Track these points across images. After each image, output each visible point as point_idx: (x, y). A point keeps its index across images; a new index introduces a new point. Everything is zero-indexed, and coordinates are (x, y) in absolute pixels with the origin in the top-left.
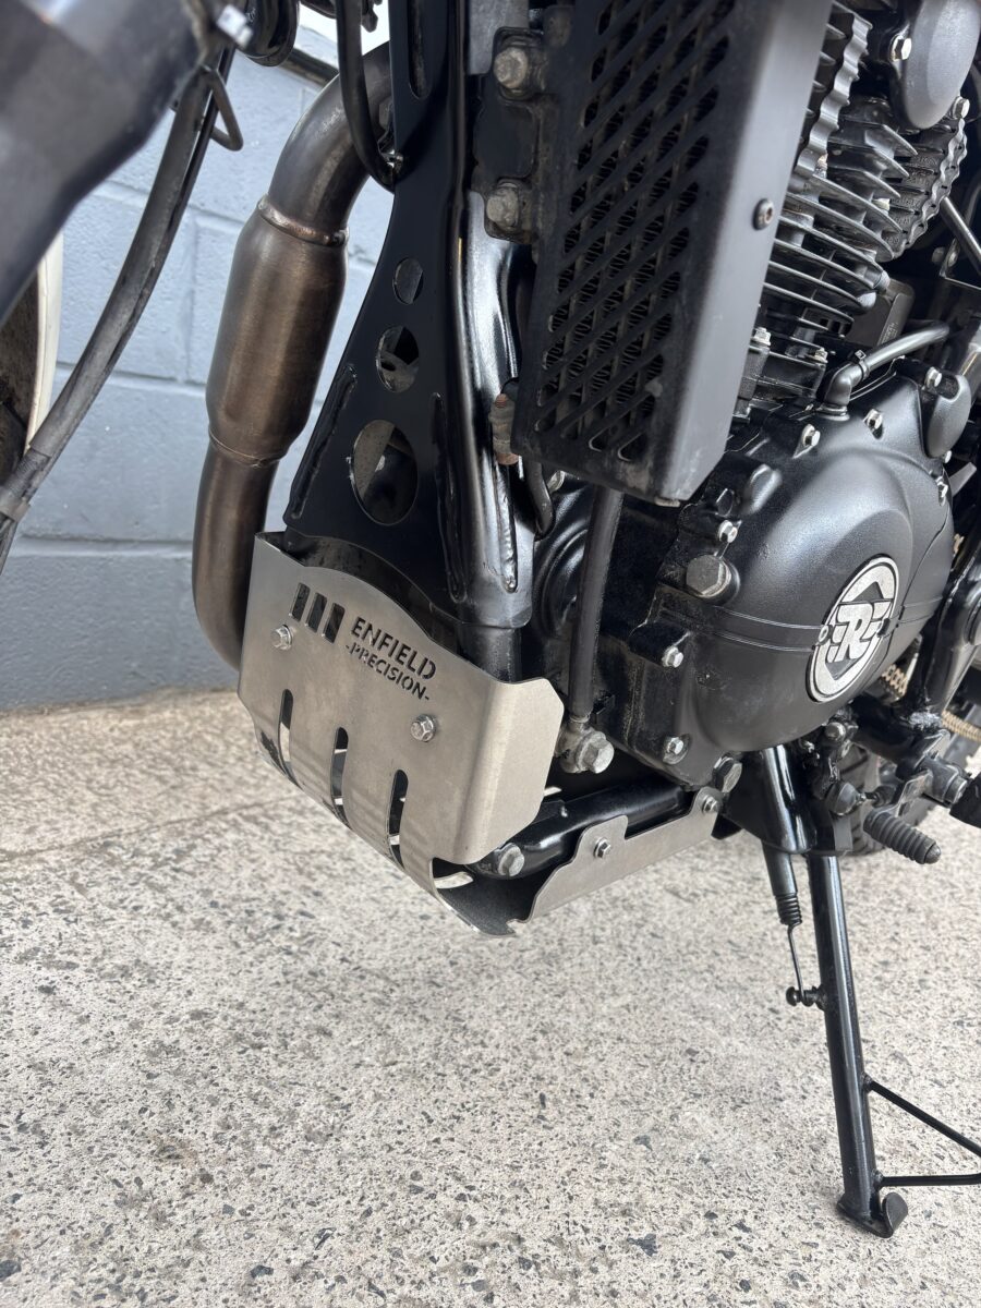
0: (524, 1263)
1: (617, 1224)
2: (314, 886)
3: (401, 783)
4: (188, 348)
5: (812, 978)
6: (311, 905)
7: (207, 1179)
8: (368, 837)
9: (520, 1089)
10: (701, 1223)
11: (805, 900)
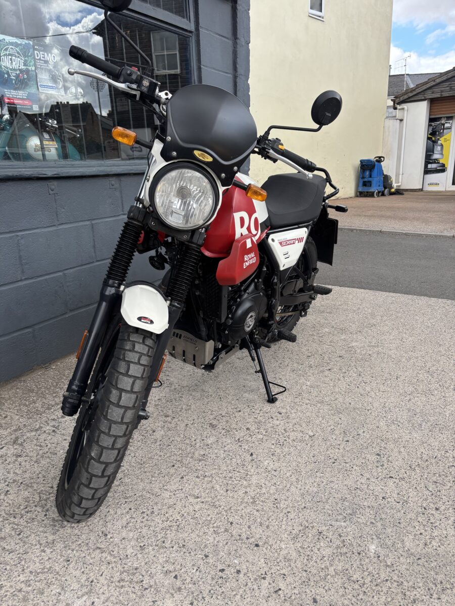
0: (222, 416)
1: (235, 410)
2: (167, 374)
3: (194, 356)
4: (95, 253)
5: (258, 369)
6: (168, 378)
7: (174, 418)
8: (190, 363)
9: (217, 397)
10: (247, 407)
11: (256, 358)
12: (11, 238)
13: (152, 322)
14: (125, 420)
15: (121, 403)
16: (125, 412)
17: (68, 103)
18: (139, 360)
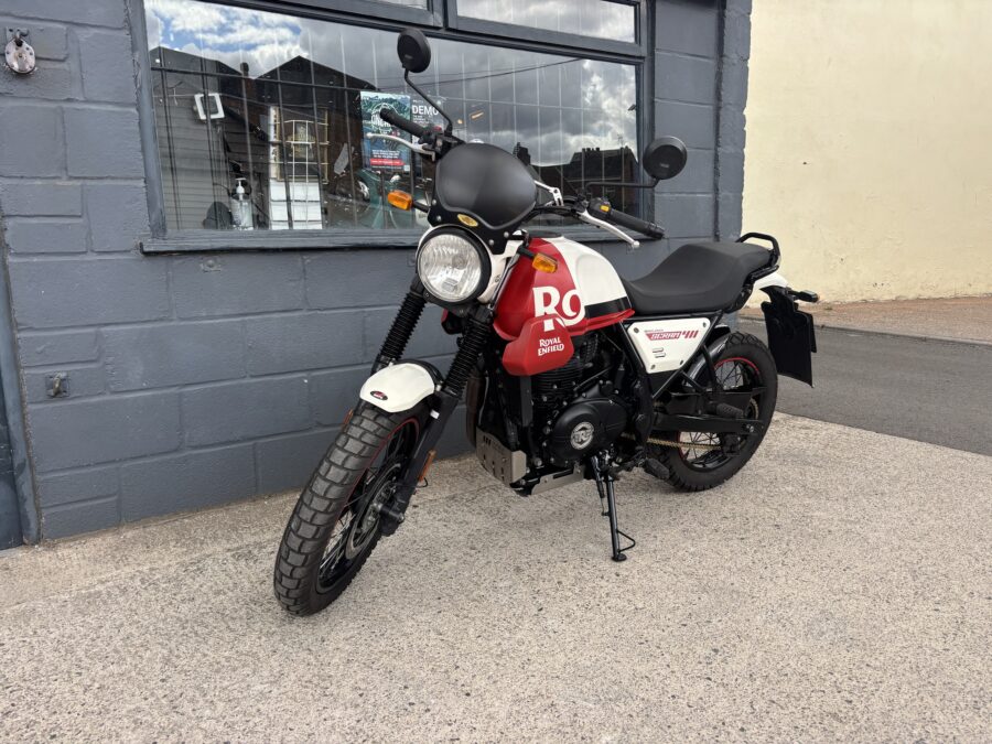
3: (502, 470)
11: (606, 494)
12: (357, 313)
13: (385, 398)
14: (329, 496)
15: (328, 477)
16: (330, 487)
17: (598, 149)
18: (361, 436)
